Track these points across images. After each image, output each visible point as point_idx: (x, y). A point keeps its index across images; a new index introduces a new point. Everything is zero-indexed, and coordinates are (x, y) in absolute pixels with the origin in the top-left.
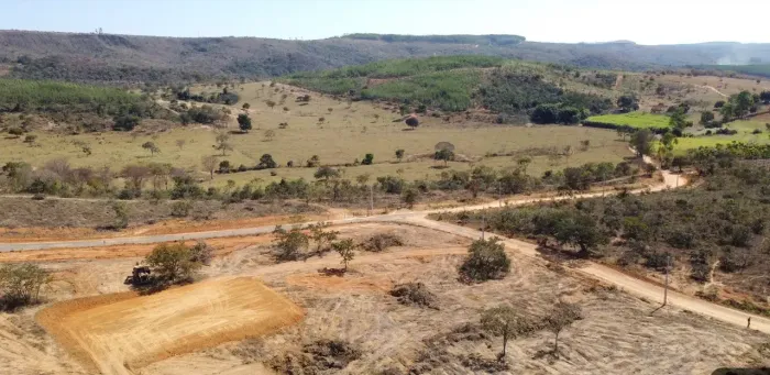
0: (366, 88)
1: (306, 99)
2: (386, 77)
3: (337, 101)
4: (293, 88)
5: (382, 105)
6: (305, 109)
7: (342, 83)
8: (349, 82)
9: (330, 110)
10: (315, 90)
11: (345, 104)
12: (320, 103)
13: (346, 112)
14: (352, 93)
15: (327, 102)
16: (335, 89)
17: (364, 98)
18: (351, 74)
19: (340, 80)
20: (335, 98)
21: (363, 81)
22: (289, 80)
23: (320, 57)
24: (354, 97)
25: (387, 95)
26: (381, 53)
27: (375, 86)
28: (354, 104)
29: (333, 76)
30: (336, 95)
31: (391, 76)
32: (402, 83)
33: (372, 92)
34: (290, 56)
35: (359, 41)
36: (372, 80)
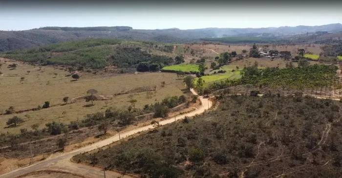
0: (50, 58)
1: (14, 66)
2: (61, 51)
3: (33, 66)
4: (7, 59)
5: (59, 67)
6: (14, 72)
7: (36, 56)
8: (40, 55)
9: (29, 72)
10: (20, 60)
11: (38, 68)
12: (22, 68)
13: (38, 72)
14: (42, 61)
15: (27, 67)
16: (33, 59)
17: (49, 63)
18: (41, 50)
19: (35, 54)
20: (32, 64)
21: (48, 54)
22: (4, 55)
23: (27, 39)
24: (43, 63)
25: (61, 62)
26: (62, 37)
27: (55, 56)
28: (43, 68)
29: (30, 52)
30: (33, 63)
31: (64, 51)
32: (70, 54)
33: (53, 60)
34: (8, 39)
35: (47, 31)
36: (54, 53)
